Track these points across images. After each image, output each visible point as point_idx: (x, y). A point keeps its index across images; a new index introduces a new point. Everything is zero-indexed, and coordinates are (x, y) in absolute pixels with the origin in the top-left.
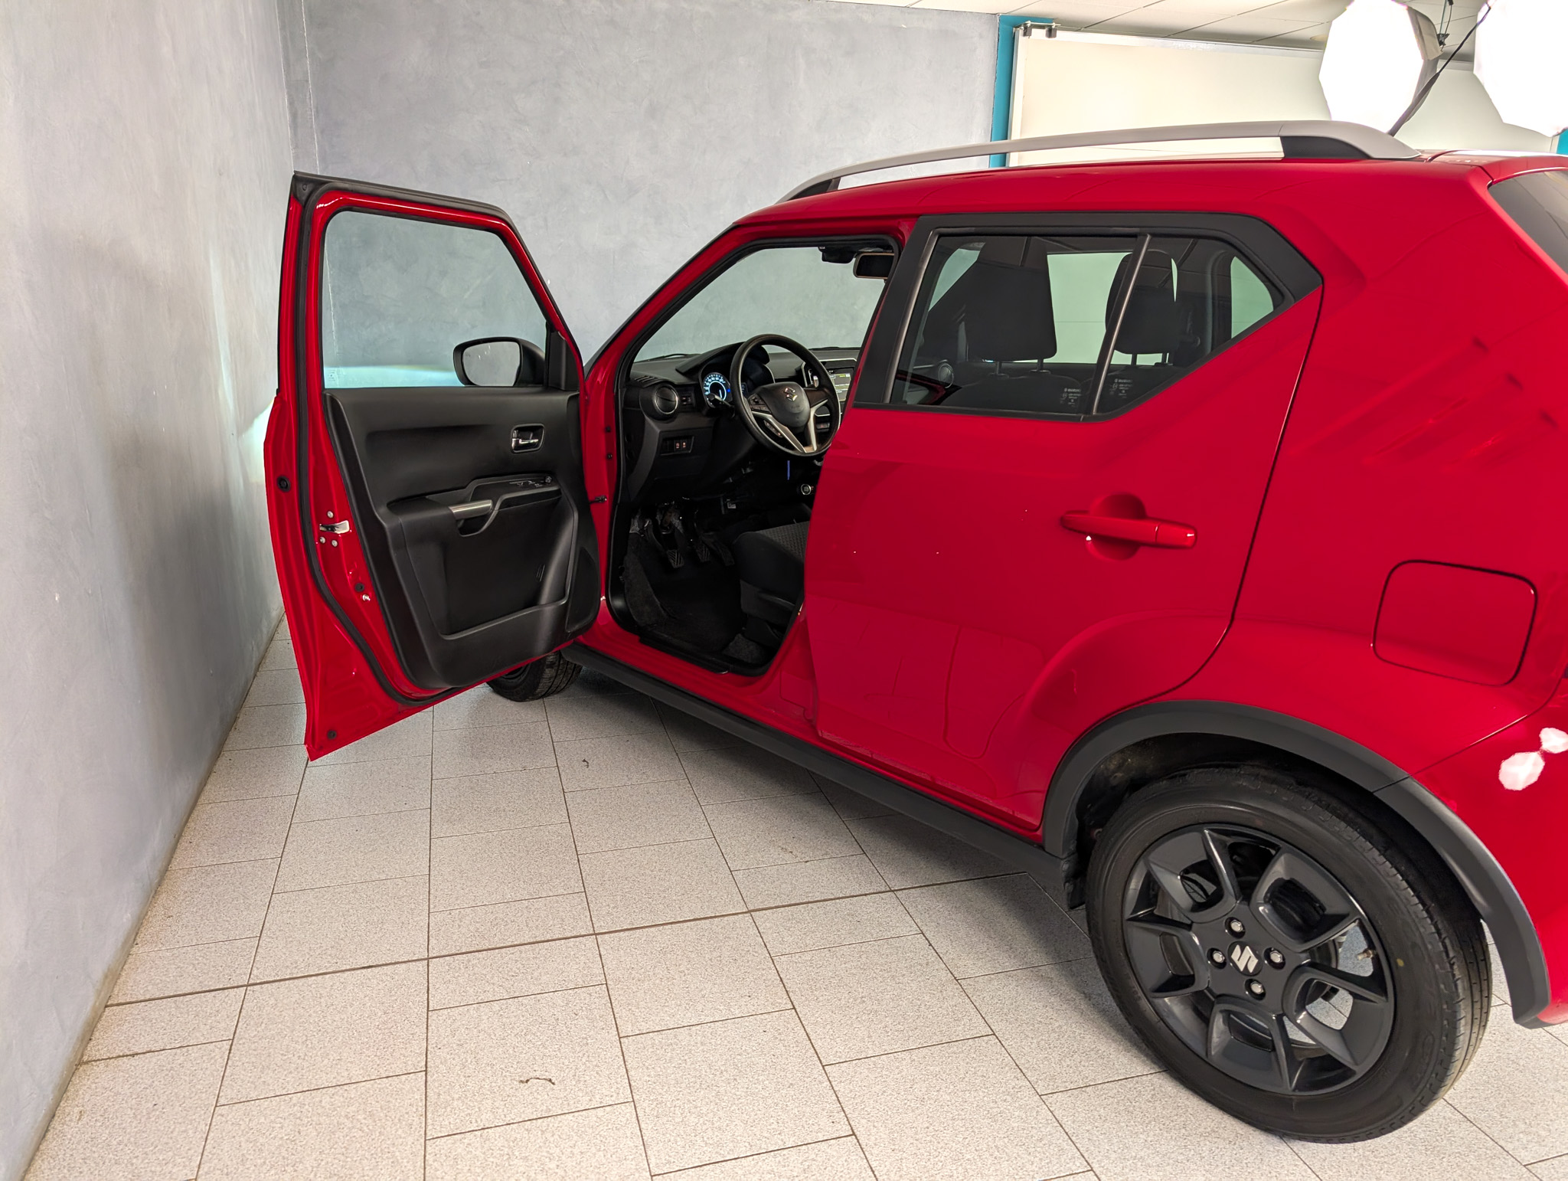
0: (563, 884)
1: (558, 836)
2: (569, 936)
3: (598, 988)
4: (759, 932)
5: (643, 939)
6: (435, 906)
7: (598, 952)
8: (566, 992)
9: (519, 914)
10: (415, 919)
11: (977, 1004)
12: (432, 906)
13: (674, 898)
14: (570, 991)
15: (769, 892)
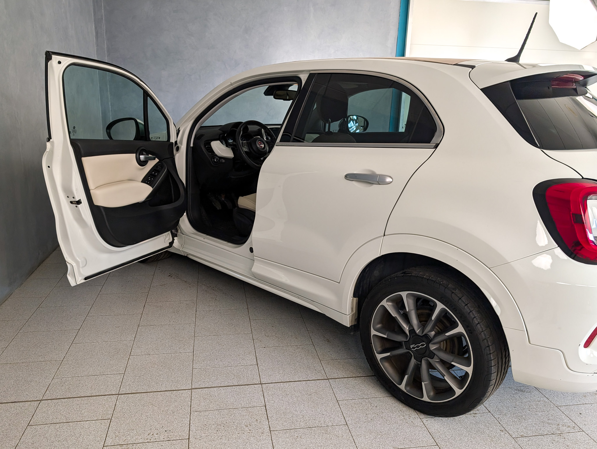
0: (116, 369)
1: (127, 346)
2: (107, 394)
3: (106, 421)
4: (191, 399)
7: (115, 403)
8: (91, 422)
9: (90, 382)
10: (45, 381)
11: (274, 444)
12: (56, 375)
13: (161, 380)
14: (94, 421)
15: (205, 380)
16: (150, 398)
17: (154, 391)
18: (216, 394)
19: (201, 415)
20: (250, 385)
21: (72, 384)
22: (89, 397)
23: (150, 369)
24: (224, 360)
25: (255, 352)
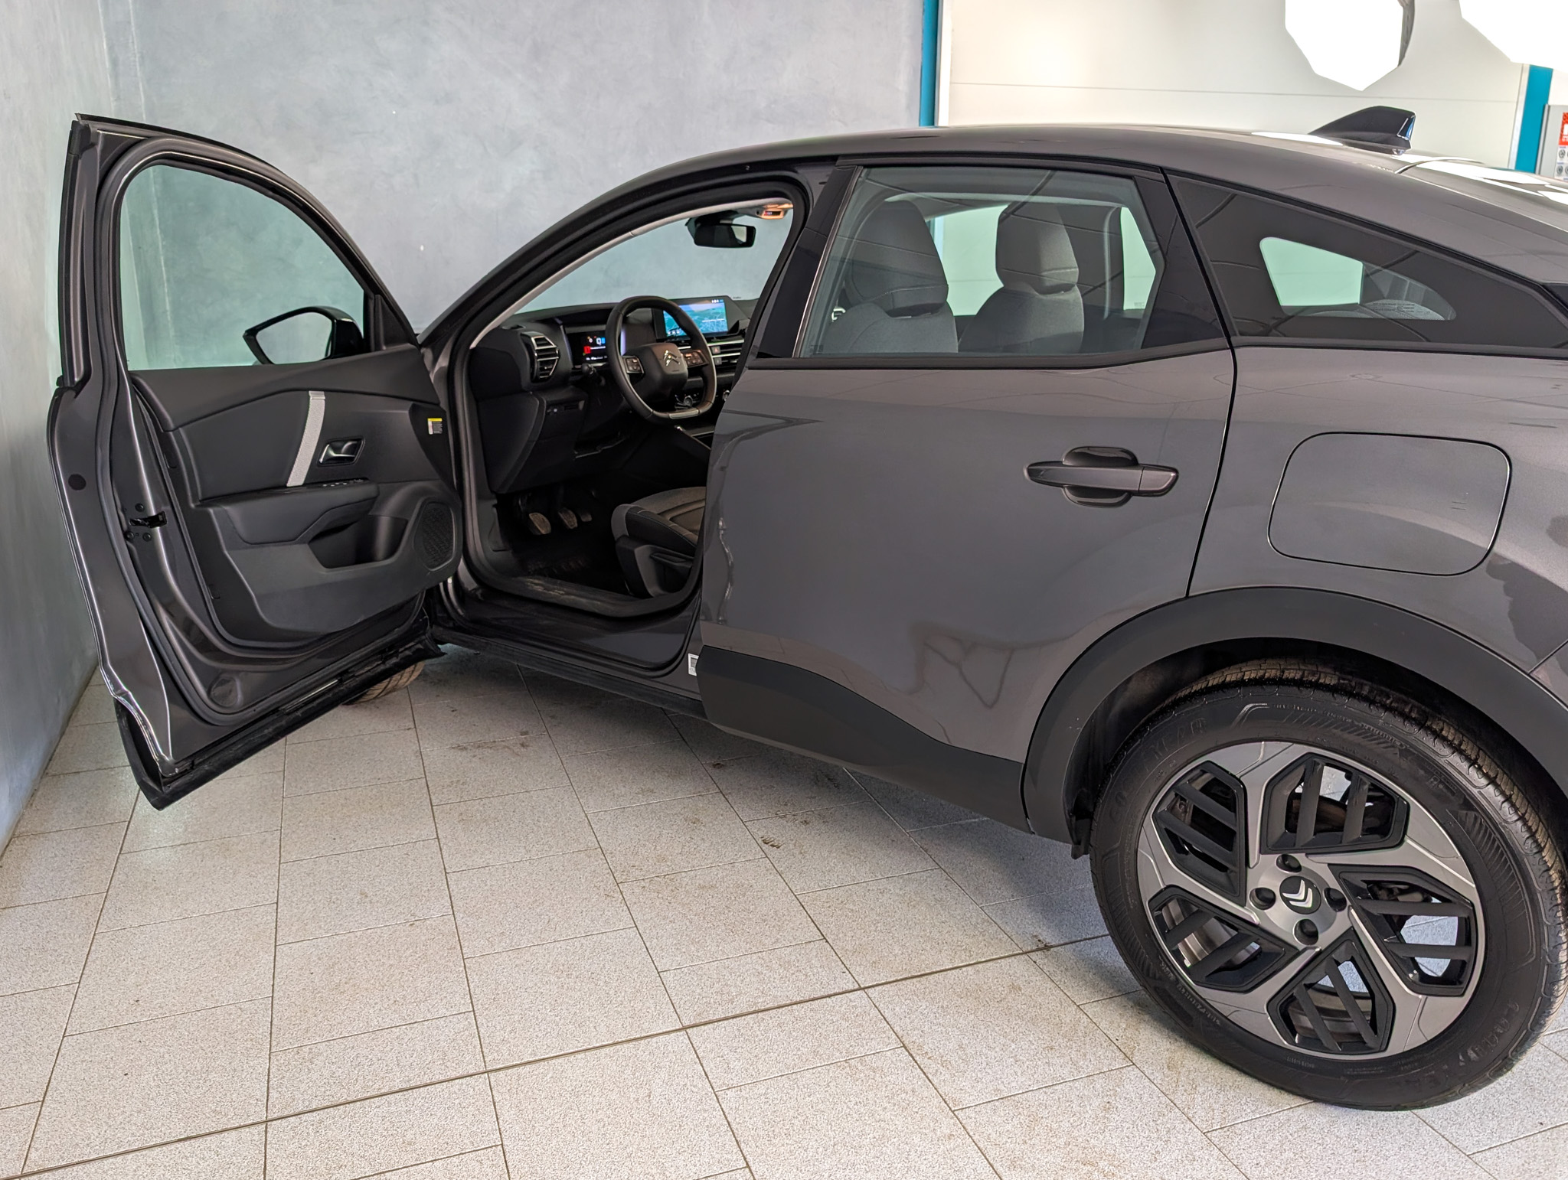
0: (444, 1001)
1: (439, 934)
2: (453, 1077)
3: (490, 1151)
4: (698, 1057)
6: (277, 1045)
7: (490, 1098)
8: (447, 1162)
9: (388, 1049)
10: (252, 1063)
11: (981, 1145)
12: (274, 1043)
13: (588, 1014)
14: (454, 1158)
15: (708, 999)
16: (581, 1070)
17: (584, 1048)
18: (758, 1033)
19: (747, 1096)
20: (836, 997)
21: (334, 1061)
22: (405, 1093)
23: (540, 987)
24: (730, 937)
25: (802, 906)
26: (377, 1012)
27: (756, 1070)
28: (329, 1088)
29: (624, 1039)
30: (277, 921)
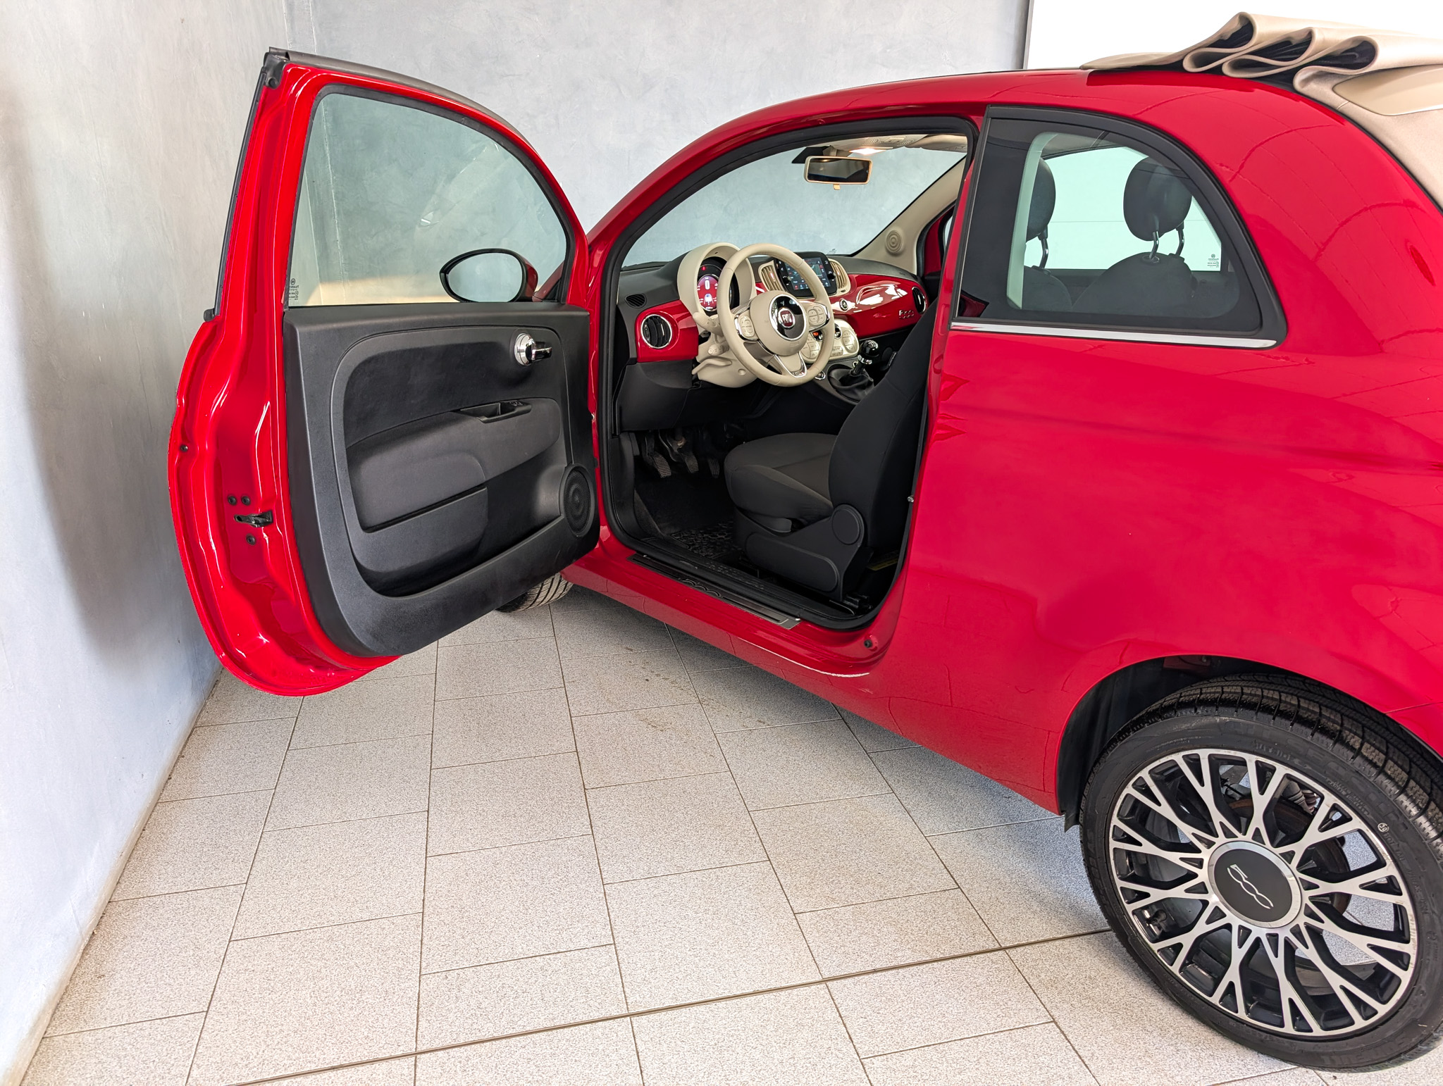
0: (586, 931)
1: (578, 855)
2: (597, 1017)
4: (840, 1016)
5: (693, 1024)
6: (428, 966)
7: (633, 1047)
9: (533, 980)
10: (403, 986)
12: (424, 965)
13: (726, 956)
15: (846, 948)
16: (724, 1021)
17: (724, 995)
18: (900, 992)
19: (895, 1067)
20: (977, 956)
21: (480, 989)
22: (550, 1033)
23: (677, 923)
24: (864, 879)
25: (934, 849)
26: (521, 937)
27: (901, 1037)
28: (476, 1021)
29: (764, 988)
30: (427, 831)
